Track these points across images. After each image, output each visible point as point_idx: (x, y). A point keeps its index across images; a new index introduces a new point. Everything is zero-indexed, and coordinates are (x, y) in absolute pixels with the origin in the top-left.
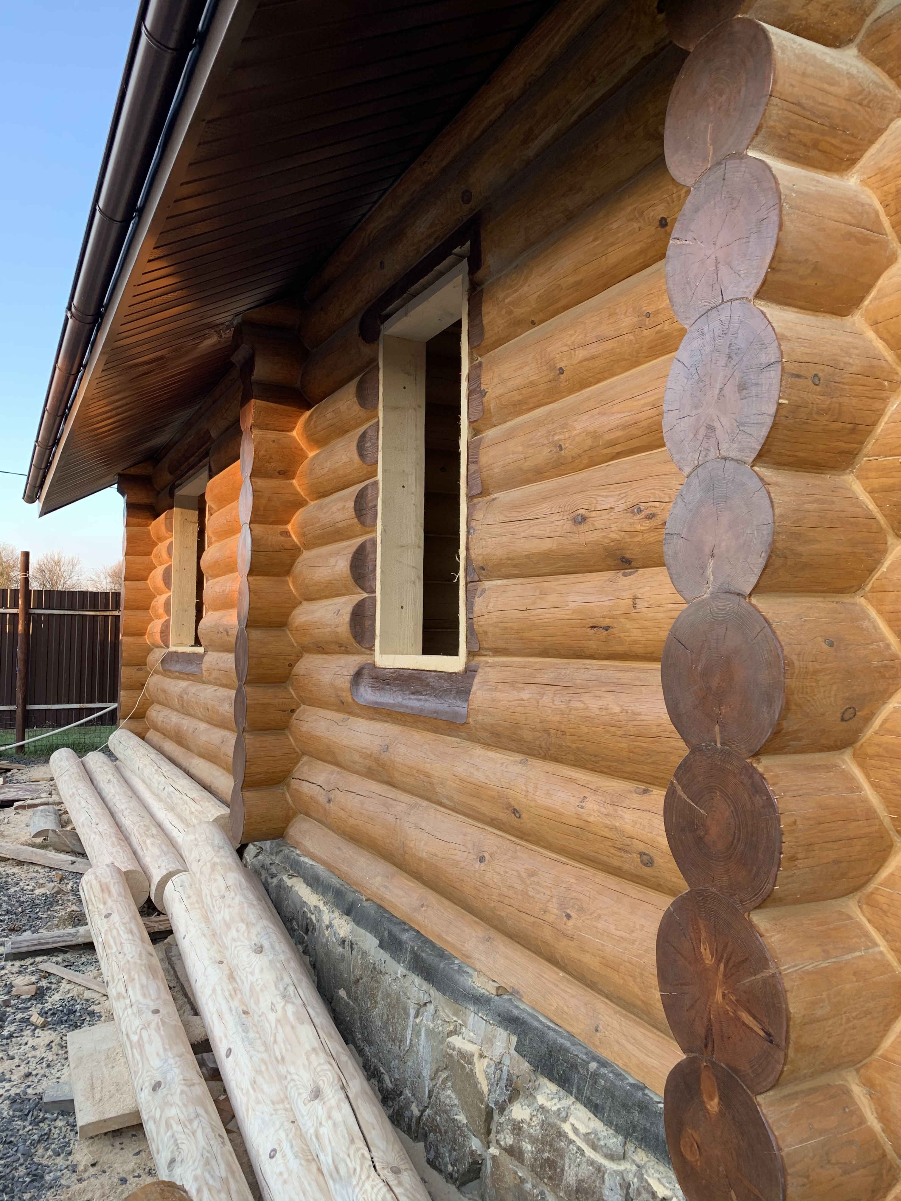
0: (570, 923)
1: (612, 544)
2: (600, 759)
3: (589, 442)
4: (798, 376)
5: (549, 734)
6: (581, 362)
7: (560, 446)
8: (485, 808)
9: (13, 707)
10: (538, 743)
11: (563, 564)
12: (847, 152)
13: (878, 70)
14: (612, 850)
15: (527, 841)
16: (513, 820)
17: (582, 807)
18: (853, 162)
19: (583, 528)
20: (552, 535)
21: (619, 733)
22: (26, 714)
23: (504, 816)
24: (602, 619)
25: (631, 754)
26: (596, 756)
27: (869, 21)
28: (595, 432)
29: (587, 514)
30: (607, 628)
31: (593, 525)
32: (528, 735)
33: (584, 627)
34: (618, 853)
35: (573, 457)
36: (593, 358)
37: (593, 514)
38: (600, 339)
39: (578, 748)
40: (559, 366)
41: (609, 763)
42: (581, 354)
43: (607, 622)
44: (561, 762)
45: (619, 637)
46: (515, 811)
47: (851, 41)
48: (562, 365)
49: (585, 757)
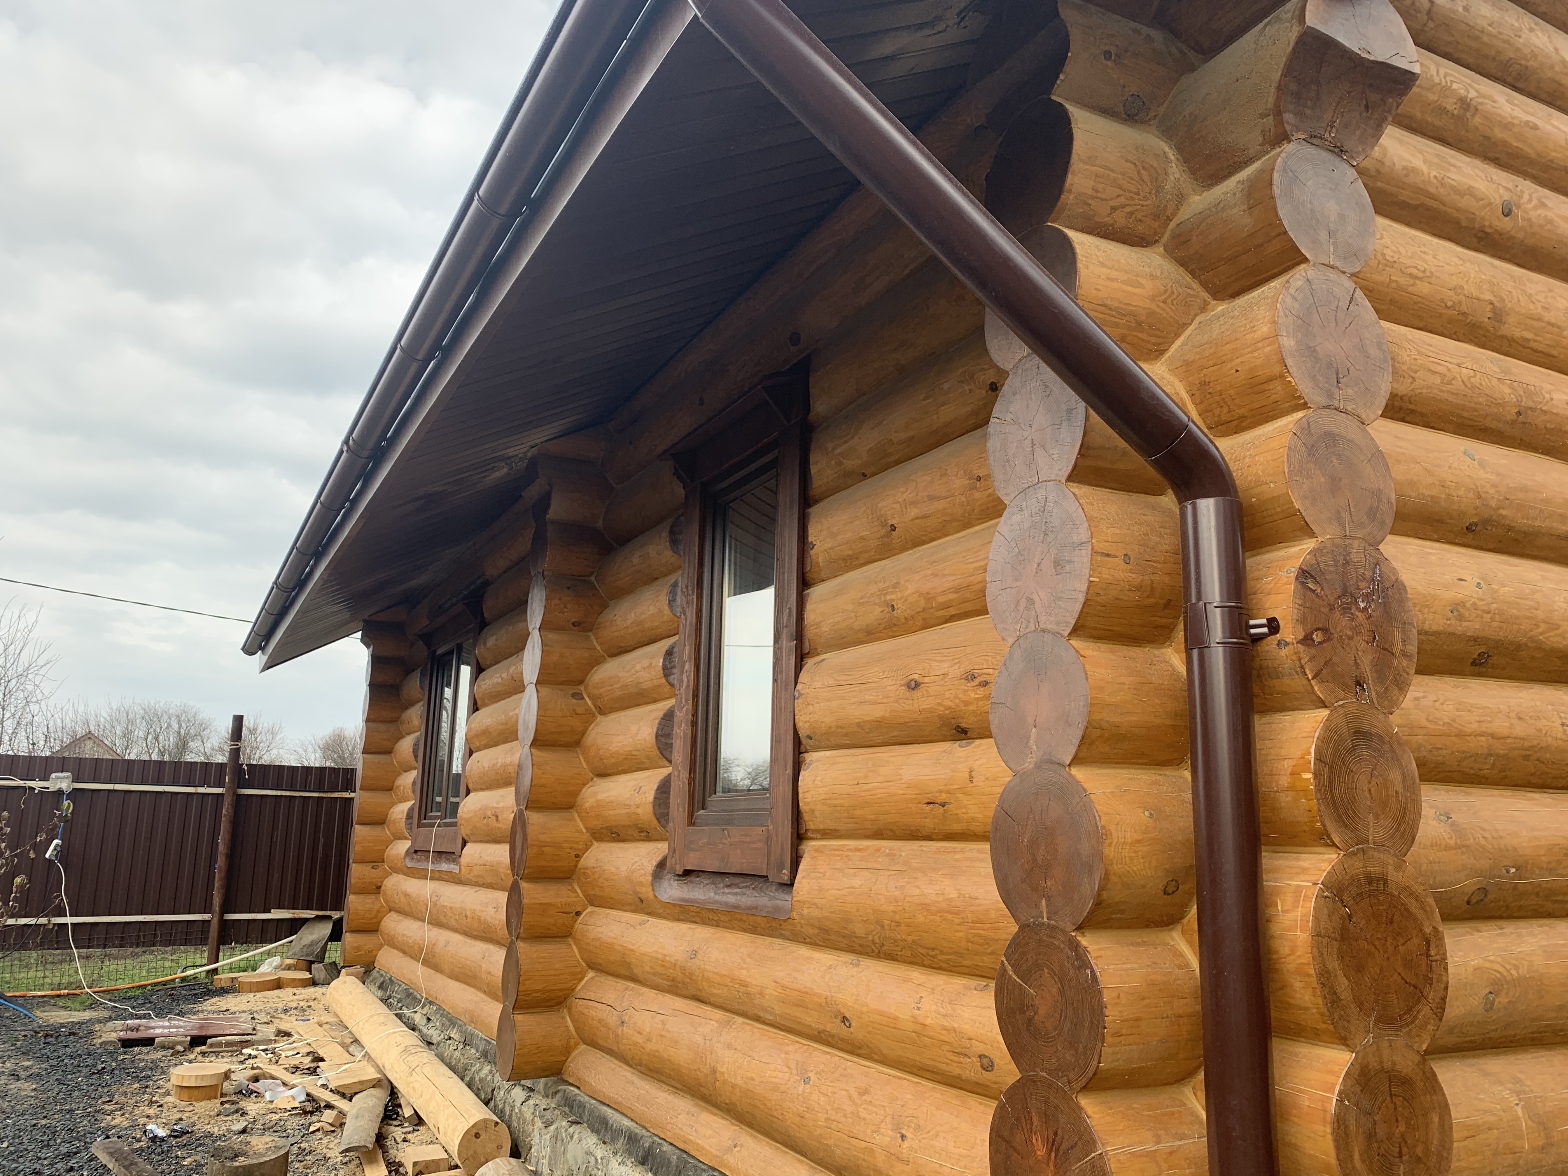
0: (906, 1144)
1: (947, 712)
2: (938, 952)
3: (922, 603)
4: (1108, 555)
5: (883, 927)
6: (912, 520)
7: (893, 606)
8: (811, 1019)
9: (207, 917)
10: (870, 938)
11: (896, 733)
12: (1155, 344)
13: (1181, 270)
14: (951, 1056)
15: (859, 1055)
16: (843, 1031)
17: (918, 1008)
18: (1162, 352)
19: (917, 694)
20: (885, 700)
21: (957, 921)
22: (224, 925)
23: (834, 1027)
24: (938, 794)
25: (970, 944)
26: (934, 949)
27: (1172, 225)
28: (928, 593)
29: (920, 680)
30: (943, 805)
31: (927, 691)
32: (859, 929)
33: (920, 803)
34: (956, 1059)
35: (906, 619)
36: (925, 517)
37: (927, 680)
38: (932, 498)
39: (914, 941)
40: (890, 523)
41: (948, 957)
42: (913, 512)
43: (943, 797)
44: (897, 960)
45: (957, 814)
46: (844, 1019)
47: (1157, 241)
48: (894, 522)
49: (922, 951)
